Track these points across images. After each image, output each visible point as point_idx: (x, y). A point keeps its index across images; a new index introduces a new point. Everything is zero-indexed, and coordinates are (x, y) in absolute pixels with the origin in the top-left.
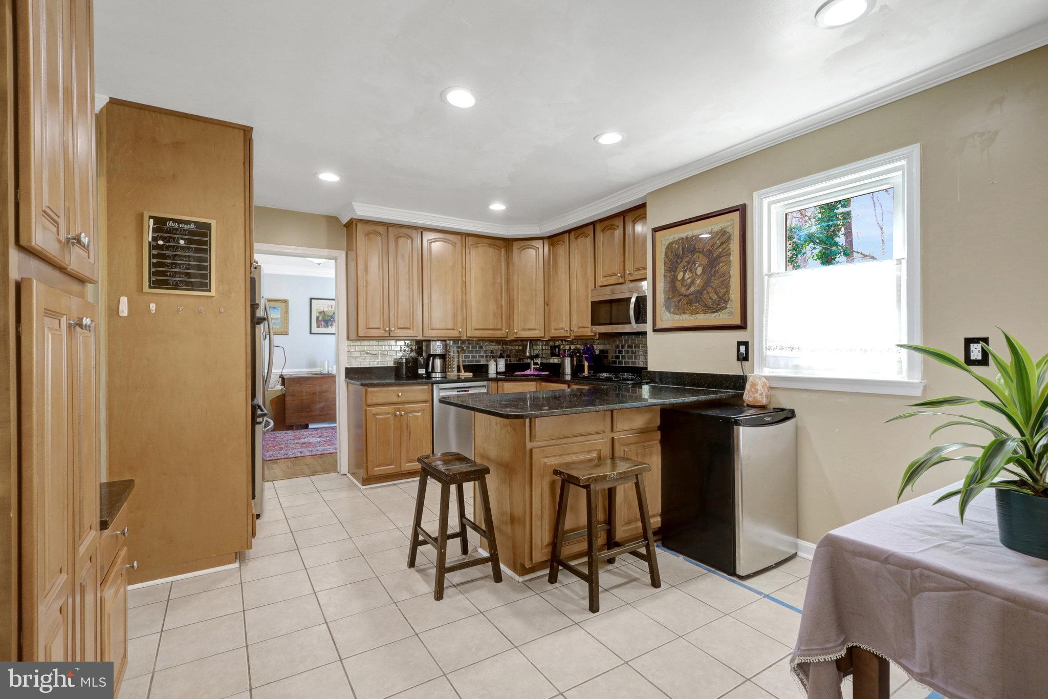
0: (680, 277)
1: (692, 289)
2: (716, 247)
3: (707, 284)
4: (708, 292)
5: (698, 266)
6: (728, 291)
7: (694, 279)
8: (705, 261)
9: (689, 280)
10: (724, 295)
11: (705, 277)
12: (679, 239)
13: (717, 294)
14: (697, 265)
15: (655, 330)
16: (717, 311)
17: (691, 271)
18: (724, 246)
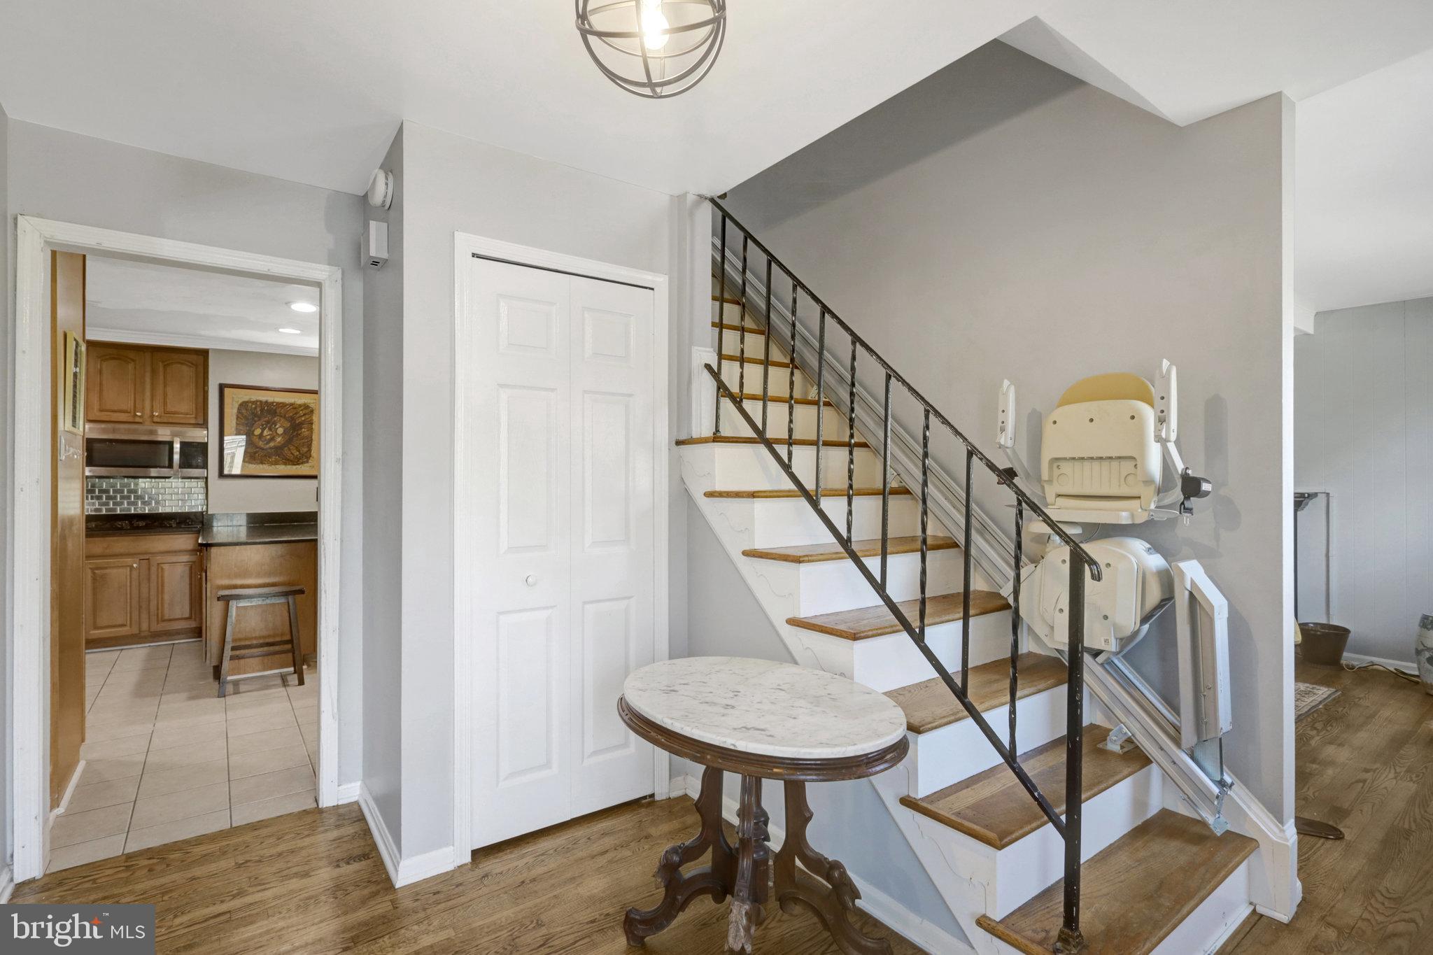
0: (258, 432)
1: (272, 444)
2: (298, 415)
3: (289, 441)
4: (290, 450)
5: (280, 427)
6: (310, 450)
7: (274, 437)
8: (288, 425)
9: (268, 437)
10: (306, 452)
11: (287, 437)
12: (257, 401)
13: (299, 451)
14: (277, 427)
15: (221, 475)
16: (298, 464)
17: (270, 429)
18: (307, 416)
